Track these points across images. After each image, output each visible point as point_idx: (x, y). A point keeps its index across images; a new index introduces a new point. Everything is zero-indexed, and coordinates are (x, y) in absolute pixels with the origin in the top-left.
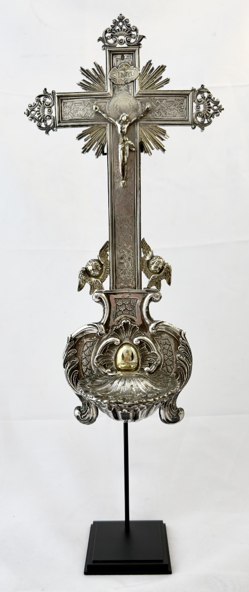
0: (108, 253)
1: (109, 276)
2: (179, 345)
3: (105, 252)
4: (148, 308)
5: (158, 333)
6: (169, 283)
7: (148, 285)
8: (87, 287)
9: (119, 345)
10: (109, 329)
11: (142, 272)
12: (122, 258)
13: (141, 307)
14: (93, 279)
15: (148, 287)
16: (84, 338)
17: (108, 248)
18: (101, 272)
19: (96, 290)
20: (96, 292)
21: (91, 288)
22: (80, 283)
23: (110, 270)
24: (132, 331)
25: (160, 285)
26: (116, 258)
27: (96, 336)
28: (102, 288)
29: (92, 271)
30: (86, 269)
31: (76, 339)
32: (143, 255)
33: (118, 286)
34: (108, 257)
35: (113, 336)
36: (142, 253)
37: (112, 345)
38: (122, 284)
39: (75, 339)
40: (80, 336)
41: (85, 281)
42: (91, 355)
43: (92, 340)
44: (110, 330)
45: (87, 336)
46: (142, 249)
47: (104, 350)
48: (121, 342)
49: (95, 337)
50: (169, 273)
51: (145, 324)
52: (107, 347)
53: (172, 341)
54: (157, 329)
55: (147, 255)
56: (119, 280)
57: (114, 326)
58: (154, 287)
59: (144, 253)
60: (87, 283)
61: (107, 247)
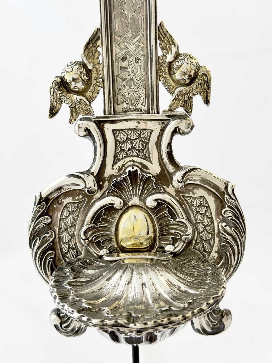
0: (99, 49)
1: (101, 91)
2: (223, 207)
3: (94, 49)
4: (170, 145)
5: (188, 187)
6: (207, 102)
7: (170, 106)
8: (65, 110)
9: (121, 209)
10: (104, 183)
11: (160, 83)
12: (124, 59)
13: (158, 144)
14: (75, 97)
15: (170, 110)
16: (62, 197)
17: (100, 41)
18: (88, 83)
19: (80, 116)
20: (81, 120)
21: (72, 111)
22: (52, 103)
23: (103, 81)
24: (144, 185)
25: (191, 107)
26: (114, 59)
27: (83, 194)
28: (90, 113)
29: (73, 83)
30: (62, 79)
31: (50, 200)
32: (160, 53)
33: (119, 108)
34: (100, 57)
35: (111, 194)
36: (159, 49)
37: (110, 209)
38: (125, 105)
39: (47, 199)
40: (56, 195)
41: (60, 101)
42: (75, 225)
43: (77, 200)
44: (106, 184)
45: (67, 194)
46: (158, 42)
47: (97, 217)
48: (125, 203)
49: (81, 196)
50: (207, 83)
51: (166, 172)
52: (101, 212)
53: (211, 200)
54: (186, 180)
55: (168, 53)
56: (119, 98)
57: (112, 176)
58: (180, 110)
59: (163, 49)
60: (64, 104)
61: (98, 39)
